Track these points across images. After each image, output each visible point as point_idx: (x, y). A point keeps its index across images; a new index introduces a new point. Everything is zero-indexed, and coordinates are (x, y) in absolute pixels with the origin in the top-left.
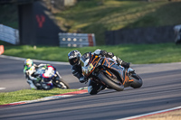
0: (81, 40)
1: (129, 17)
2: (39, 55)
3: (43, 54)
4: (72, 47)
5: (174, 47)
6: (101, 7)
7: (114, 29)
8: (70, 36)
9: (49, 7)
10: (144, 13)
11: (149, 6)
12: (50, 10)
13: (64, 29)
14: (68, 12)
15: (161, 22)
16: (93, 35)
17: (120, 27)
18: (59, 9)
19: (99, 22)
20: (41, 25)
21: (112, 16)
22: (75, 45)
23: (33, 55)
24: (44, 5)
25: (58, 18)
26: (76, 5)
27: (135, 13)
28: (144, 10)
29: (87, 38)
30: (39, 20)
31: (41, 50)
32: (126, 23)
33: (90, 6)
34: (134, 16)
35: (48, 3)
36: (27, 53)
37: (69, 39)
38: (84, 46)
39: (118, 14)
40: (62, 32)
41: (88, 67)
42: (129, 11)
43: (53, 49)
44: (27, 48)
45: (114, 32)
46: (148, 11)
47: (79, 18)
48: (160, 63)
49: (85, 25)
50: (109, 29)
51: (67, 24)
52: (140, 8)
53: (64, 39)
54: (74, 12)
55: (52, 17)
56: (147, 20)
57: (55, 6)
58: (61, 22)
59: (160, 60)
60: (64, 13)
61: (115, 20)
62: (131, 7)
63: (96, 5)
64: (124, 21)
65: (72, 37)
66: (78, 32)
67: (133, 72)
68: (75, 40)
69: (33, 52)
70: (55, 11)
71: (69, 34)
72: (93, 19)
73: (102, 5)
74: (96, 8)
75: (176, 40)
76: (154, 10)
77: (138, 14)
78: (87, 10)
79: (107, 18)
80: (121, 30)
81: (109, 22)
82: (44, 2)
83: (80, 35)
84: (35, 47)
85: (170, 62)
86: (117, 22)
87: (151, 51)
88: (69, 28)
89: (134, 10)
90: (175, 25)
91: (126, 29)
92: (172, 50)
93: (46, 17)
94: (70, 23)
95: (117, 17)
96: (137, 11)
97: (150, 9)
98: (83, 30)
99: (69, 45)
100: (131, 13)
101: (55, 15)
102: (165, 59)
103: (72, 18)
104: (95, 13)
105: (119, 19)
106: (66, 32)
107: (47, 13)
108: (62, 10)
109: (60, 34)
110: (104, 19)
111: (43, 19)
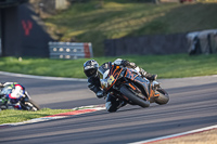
0: (75, 51)
1: (133, 23)
2: (25, 69)
3: (30, 67)
4: (64, 59)
5: (187, 59)
6: (99, 11)
7: (115, 37)
8: (62, 46)
9: (37, 11)
10: (151, 18)
11: (158, 9)
12: (38, 15)
13: (56, 38)
14: (60, 16)
15: (172, 29)
16: (90, 44)
17: (122, 35)
18: (49, 13)
19: (97, 29)
20: (27, 32)
21: (113, 22)
22: (68, 57)
23: (18, 68)
24: (31, 8)
25: (47, 24)
26: (69, 8)
27: (140, 18)
28: (151, 15)
29: (82, 48)
30: (25, 26)
31: (27, 62)
32: (129, 29)
33: (86, 10)
34: (139, 21)
35: (36, 6)
36: (11, 66)
37: (61, 50)
38: (79, 57)
39: (121, 19)
40: (53, 41)
41: (108, 80)
42: (133, 15)
43: (42, 61)
44: (11, 60)
45: (115, 40)
46: (155, 16)
47: (73, 24)
48: (171, 77)
49: (81, 32)
50: (109, 38)
51: (58, 32)
52: (147, 12)
53: (55, 50)
54: (67, 16)
55: (41, 23)
56: (155, 26)
57: (44, 10)
58: (51, 29)
59: (170, 74)
60: (55, 17)
61: (116, 26)
62: (136, 10)
63: (93, 8)
64: (127, 27)
65: (65, 47)
66: (72, 41)
67: (158, 86)
68: (68, 50)
69: (17, 65)
70: (44, 16)
71: (61, 43)
72: (90, 25)
73: (101, 8)
74: (94, 12)
75: (190, 50)
76: (163, 15)
77: (144, 19)
78: (83, 14)
79: (107, 24)
80: (123, 38)
81: (109, 28)
82: (31, 5)
83: (74, 44)
84: (20, 59)
85: (182, 76)
86: (119, 29)
87: (159, 64)
88: (61, 35)
89: (139, 14)
90: (188, 32)
91: (129, 36)
92: (185, 62)
93: (34, 22)
94: (63, 30)
95: (119, 23)
96: (143, 16)
97: (158, 13)
98: (78, 39)
99: (61, 57)
100: (135, 18)
101: (45, 20)
102: (177, 73)
103: (65, 24)
104: (91, 18)
105: (122, 25)
106: (57, 41)
107: (35, 18)
108: (53, 14)
109: (50, 43)
110: (103, 25)
111: (30, 25)
